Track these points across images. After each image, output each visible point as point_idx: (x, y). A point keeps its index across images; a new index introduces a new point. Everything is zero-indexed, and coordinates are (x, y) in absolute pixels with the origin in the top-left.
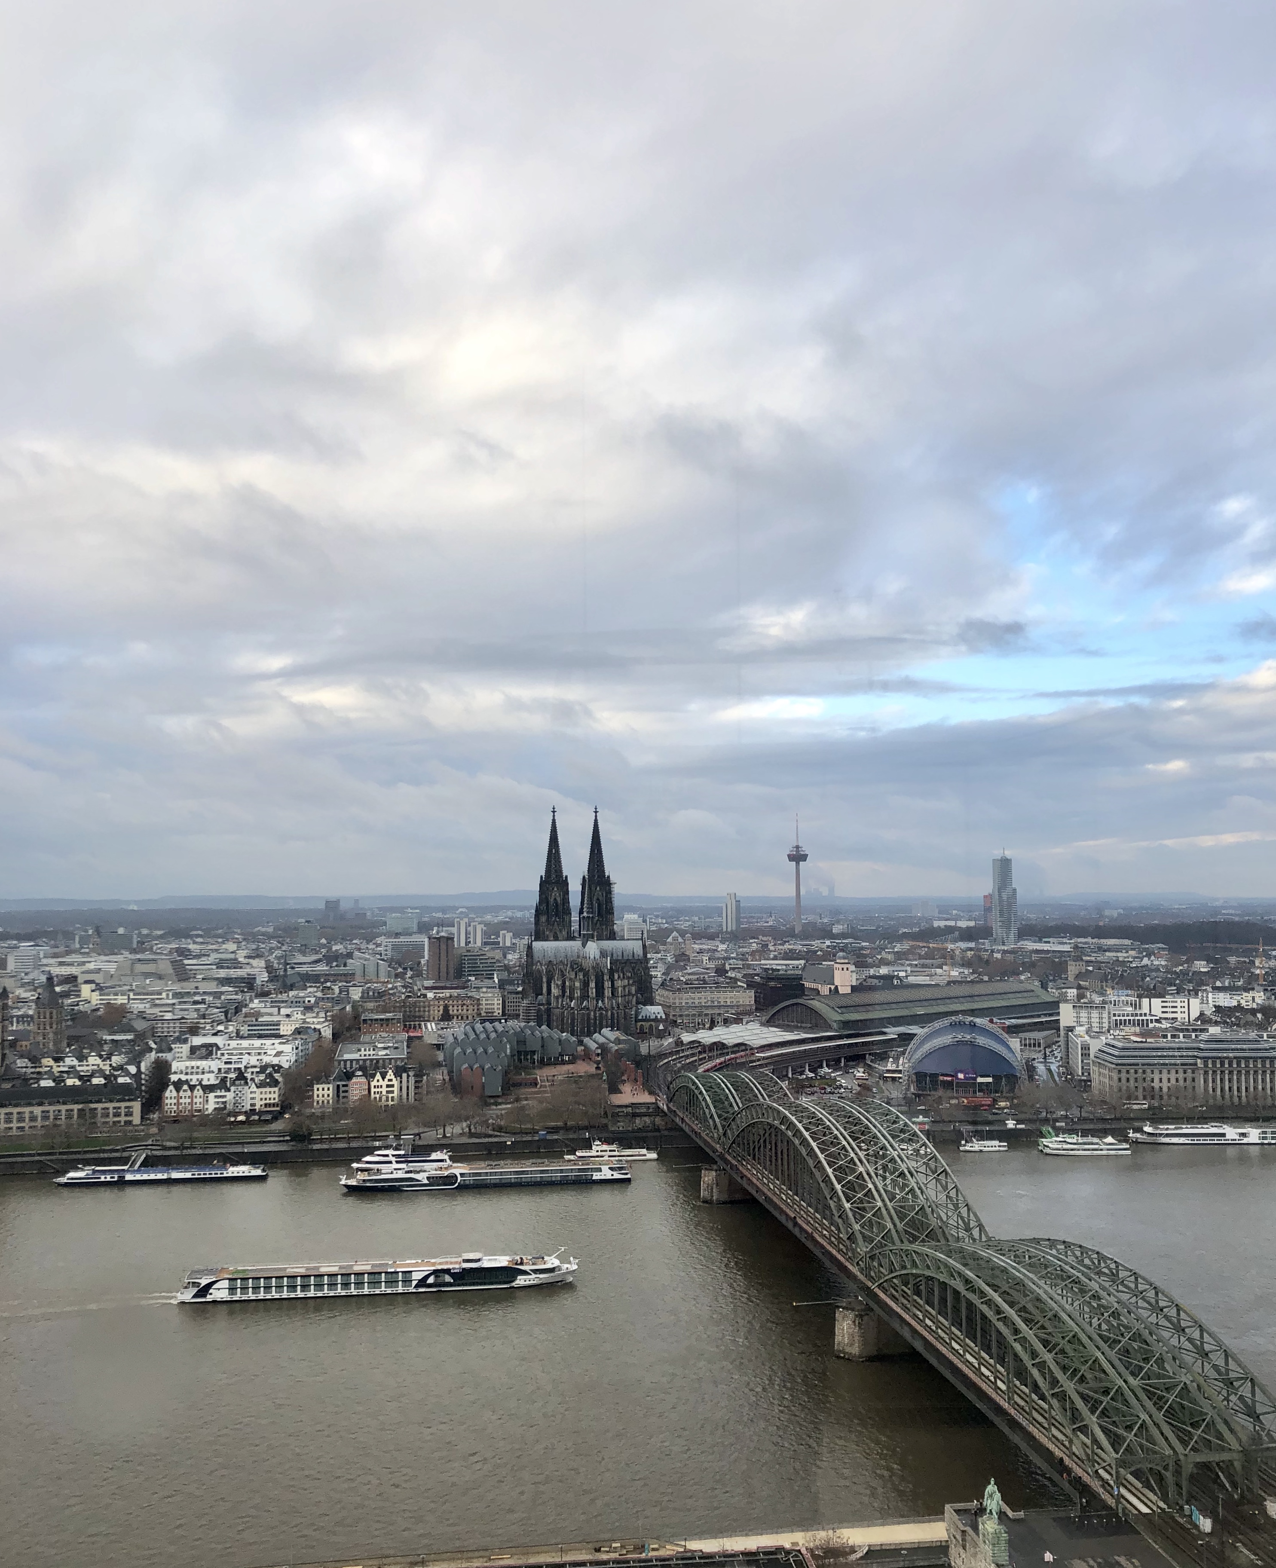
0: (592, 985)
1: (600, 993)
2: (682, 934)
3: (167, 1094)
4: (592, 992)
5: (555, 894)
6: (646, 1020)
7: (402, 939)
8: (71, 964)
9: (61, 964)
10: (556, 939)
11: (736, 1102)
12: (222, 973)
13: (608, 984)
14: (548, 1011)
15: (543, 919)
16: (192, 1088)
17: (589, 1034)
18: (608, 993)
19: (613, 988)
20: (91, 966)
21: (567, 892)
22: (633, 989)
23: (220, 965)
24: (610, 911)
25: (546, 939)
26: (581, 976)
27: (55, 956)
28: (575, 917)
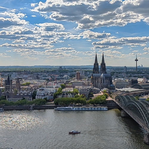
0: (103, 81)
1: (104, 82)
2: (117, 73)
3: (36, 97)
4: (103, 82)
5: (96, 66)
6: (111, 87)
7: (72, 73)
8: (21, 76)
9: (19, 76)
10: (97, 73)
11: (127, 100)
12: (44, 78)
13: (105, 81)
14: (95, 85)
15: (94, 70)
16: (40, 96)
17: (102, 89)
18: (105, 82)
19: (106, 81)
20: (24, 76)
21: (98, 66)
22: (109, 82)
23: (43, 76)
24: (105, 69)
25: (95, 73)
26: (101, 79)
27: (18, 75)
28: (100, 69)
